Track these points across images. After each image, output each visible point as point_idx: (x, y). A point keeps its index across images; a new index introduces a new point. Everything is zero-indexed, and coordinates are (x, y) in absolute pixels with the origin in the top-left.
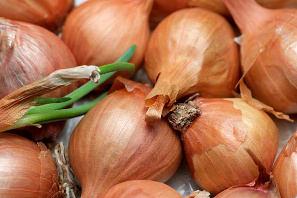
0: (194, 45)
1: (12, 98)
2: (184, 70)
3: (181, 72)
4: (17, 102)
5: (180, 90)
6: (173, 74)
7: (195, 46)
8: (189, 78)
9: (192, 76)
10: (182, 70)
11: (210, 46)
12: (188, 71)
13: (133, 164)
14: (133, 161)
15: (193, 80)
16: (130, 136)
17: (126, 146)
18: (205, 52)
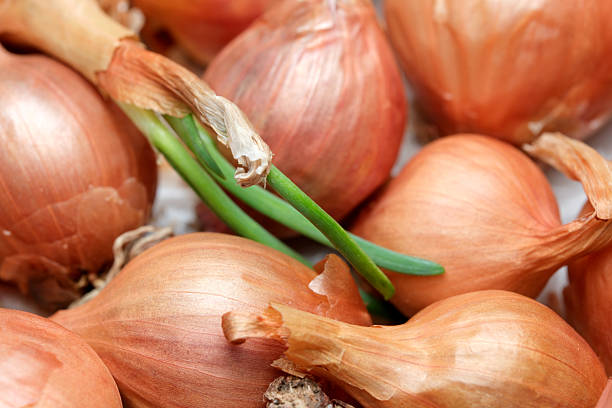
0: (461, 356)
1: (166, 69)
2: (394, 361)
3: (386, 356)
4: (162, 82)
5: (335, 365)
6: (368, 340)
7: (457, 359)
8: (383, 379)
9: (391, 382)
10: (391, 358)
11: (473, 388)
12: (398, 369)
13: (142, 351)
14: (146, 347)
15: (384, 389)
16: (186, 313)
17: (164, 315)
18: (454, 384)
